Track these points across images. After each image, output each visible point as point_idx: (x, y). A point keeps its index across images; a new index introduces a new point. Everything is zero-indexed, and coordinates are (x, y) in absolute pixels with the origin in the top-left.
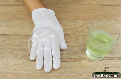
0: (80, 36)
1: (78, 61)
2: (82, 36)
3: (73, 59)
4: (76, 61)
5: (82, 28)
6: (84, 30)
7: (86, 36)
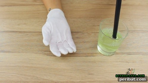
0: (92, 33)
1: (90, 56)
2: (93, 33)
3: (85, 54)
4: (88, 56)
5: (94, 26)
6: (96, 28)
7: (98, 33)
